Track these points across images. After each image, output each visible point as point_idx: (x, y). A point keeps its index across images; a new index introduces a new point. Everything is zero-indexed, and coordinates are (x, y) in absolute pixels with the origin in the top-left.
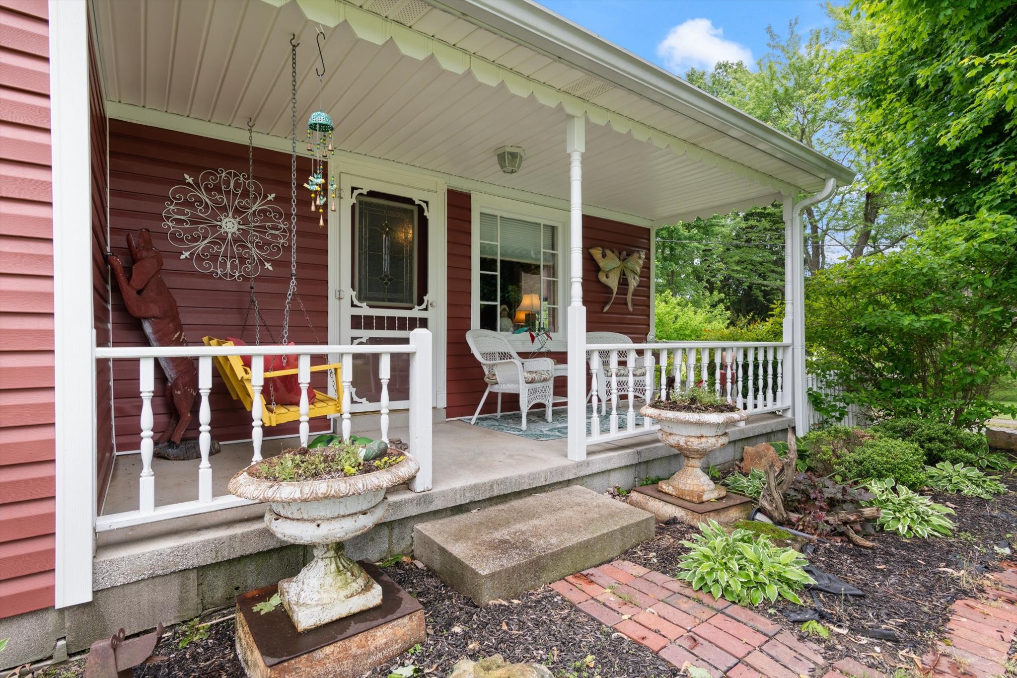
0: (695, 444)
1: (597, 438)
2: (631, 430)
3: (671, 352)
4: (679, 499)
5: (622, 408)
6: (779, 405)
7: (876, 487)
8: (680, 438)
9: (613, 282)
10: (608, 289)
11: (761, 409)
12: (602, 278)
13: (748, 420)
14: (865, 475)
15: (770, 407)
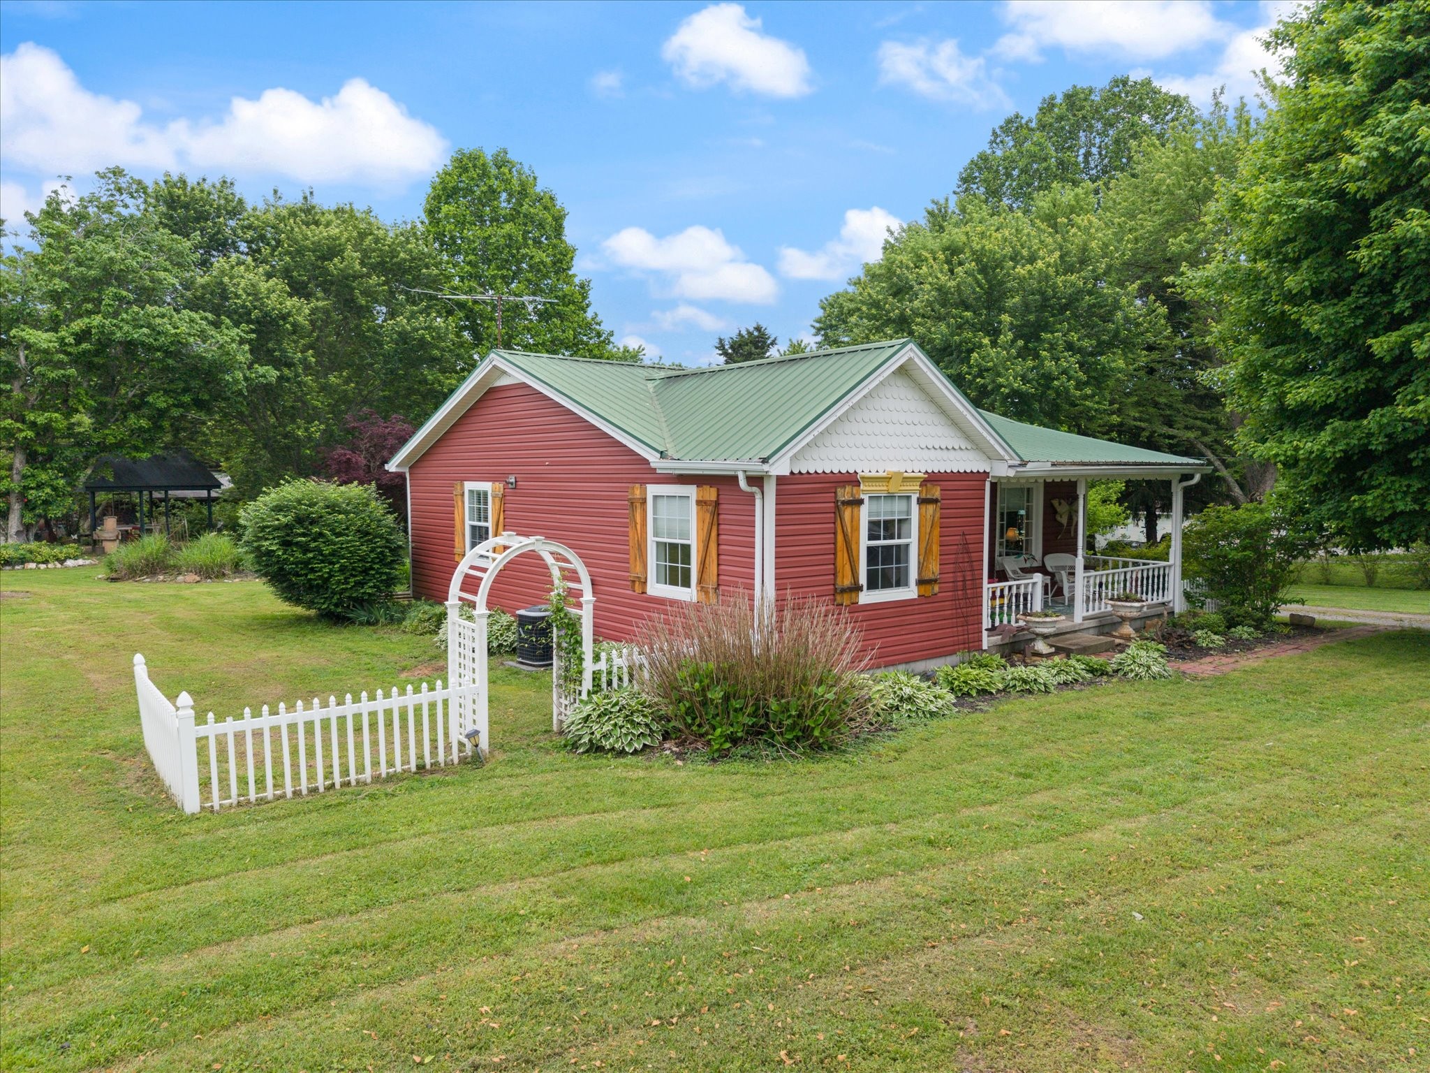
0: (1129, 615)
1: (1086, 614)
2: (1097, 611)
3: (1114, 574)
4: (1121, 637)
5: (1094, 600)
6: (1166, 599)
7: (1199, 632)
8: (1122, 612)
9: (1064, 521)
10: (1061, 525)
11: (1155, 601)
12: (1058, 518)
13: (1149, 607)
14: (1197, 628)
15: (1161, 600)
